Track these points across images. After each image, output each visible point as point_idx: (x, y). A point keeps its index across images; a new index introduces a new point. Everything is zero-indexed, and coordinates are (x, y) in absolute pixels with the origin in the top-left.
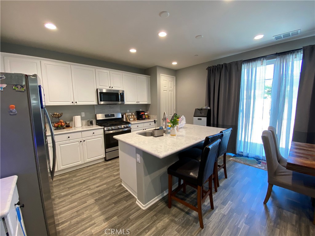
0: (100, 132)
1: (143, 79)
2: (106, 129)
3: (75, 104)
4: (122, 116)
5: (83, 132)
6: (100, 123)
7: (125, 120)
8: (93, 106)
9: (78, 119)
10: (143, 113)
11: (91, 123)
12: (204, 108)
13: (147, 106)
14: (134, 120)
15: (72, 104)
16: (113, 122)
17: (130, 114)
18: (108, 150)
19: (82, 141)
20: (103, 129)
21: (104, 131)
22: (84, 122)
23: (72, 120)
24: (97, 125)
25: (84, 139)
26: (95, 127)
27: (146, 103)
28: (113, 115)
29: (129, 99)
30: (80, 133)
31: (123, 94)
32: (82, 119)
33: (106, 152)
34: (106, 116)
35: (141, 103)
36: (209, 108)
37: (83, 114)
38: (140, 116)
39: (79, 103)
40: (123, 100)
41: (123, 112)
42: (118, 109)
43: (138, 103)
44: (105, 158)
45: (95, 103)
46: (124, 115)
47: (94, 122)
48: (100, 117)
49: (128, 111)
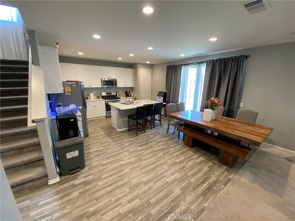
0: (103, 102)
1: (130, 71)
2: (106, 100)
3: (91, 87)
4: (116, 94)
5: (95, 102)
6: (103, 97)
7: (118, 97)
8: (100, 88)
9: (92, 95)
10: (129, 93)
11: (99, 97)
12: (163, 91)
13: (132, 88)
14: (123, 96)
15: (89, 87)
16: (111, 97)
17: (121, 93)
18: (107, 112)
19: (95, 106)
20: (105, 101)
21: (105, 102)
22: (95, 97)
23: (89, 95)
24: (102, 98)
25: (95, 105)
26: (101, 99)
27: (131, 86)
28: (111, 93)
29: (120, 84)
30: (93, 102)
31: (116, 81)
32: (94, 95)
33: (106, 113)
34: (107, 94)
35: (127, 86)
36: (166, 91)
37: (94, 92)
38: (127, 95)
39: (92, 87)
40: (116, 84)
41: (117, 91)
42: (114, 90)
43: (126, 87)
44: (106, 116)
45: (101, 86)
46: (118, 94)
47: (100, 97)
48: (104, 94)
49: (120, 91)
